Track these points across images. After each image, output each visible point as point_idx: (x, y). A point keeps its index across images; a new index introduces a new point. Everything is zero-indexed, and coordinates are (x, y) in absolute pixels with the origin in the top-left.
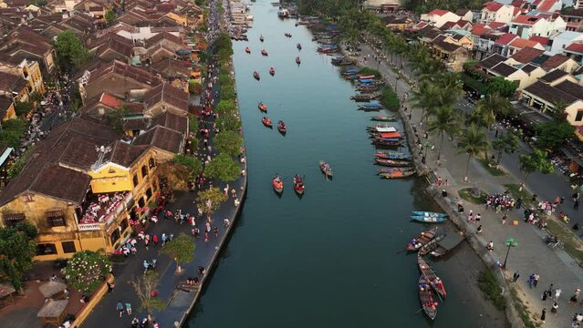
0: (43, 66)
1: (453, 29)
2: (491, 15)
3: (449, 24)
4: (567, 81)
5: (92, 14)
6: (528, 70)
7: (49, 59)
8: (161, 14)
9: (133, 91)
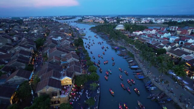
0: (34, 49)
1: (142, 36)
2: (150, 32)
3: (141, 34)
4: (178, 49)
5: (42, 33)
6: (167, 46)
7: (35, 46)
8: (62, 33)
9: (62, 55)
